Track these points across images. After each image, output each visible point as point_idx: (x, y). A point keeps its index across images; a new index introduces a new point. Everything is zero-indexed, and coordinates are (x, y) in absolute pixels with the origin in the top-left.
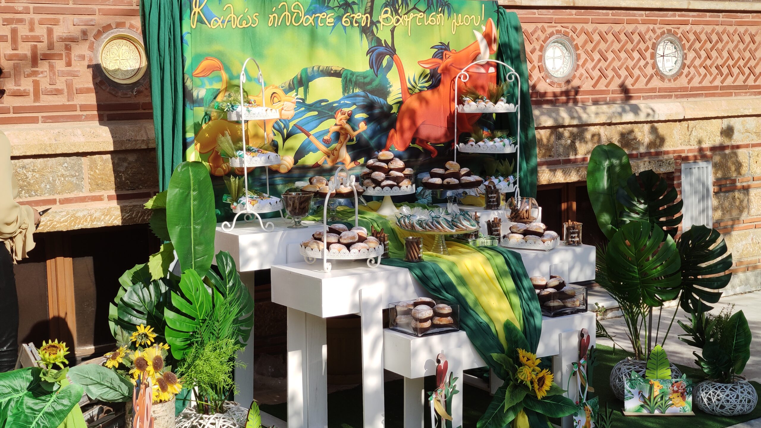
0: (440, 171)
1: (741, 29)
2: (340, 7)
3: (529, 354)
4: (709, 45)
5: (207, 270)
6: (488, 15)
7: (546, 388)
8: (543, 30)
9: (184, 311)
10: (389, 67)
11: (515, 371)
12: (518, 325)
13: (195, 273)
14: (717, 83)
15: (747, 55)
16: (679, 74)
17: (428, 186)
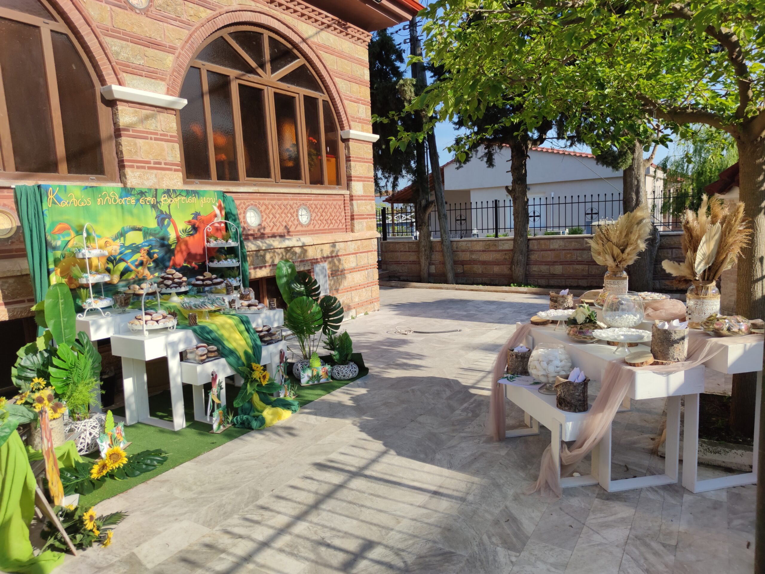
0: (201, 277)
1: (335, 203)
2: (138, 194)
3: (257, 365)
4: (321, 210)
5: (72, 343)
6: (218, 198)
7: (267, 379)
8: (244, 204)
9: (61, 367)
10: (168, 225)
11: (251, 374)
12: (250, 351)
13: (66, 345)
14: (326, 227)
15: (338, 214)
16: (309, 224)
17: (194, 285)
